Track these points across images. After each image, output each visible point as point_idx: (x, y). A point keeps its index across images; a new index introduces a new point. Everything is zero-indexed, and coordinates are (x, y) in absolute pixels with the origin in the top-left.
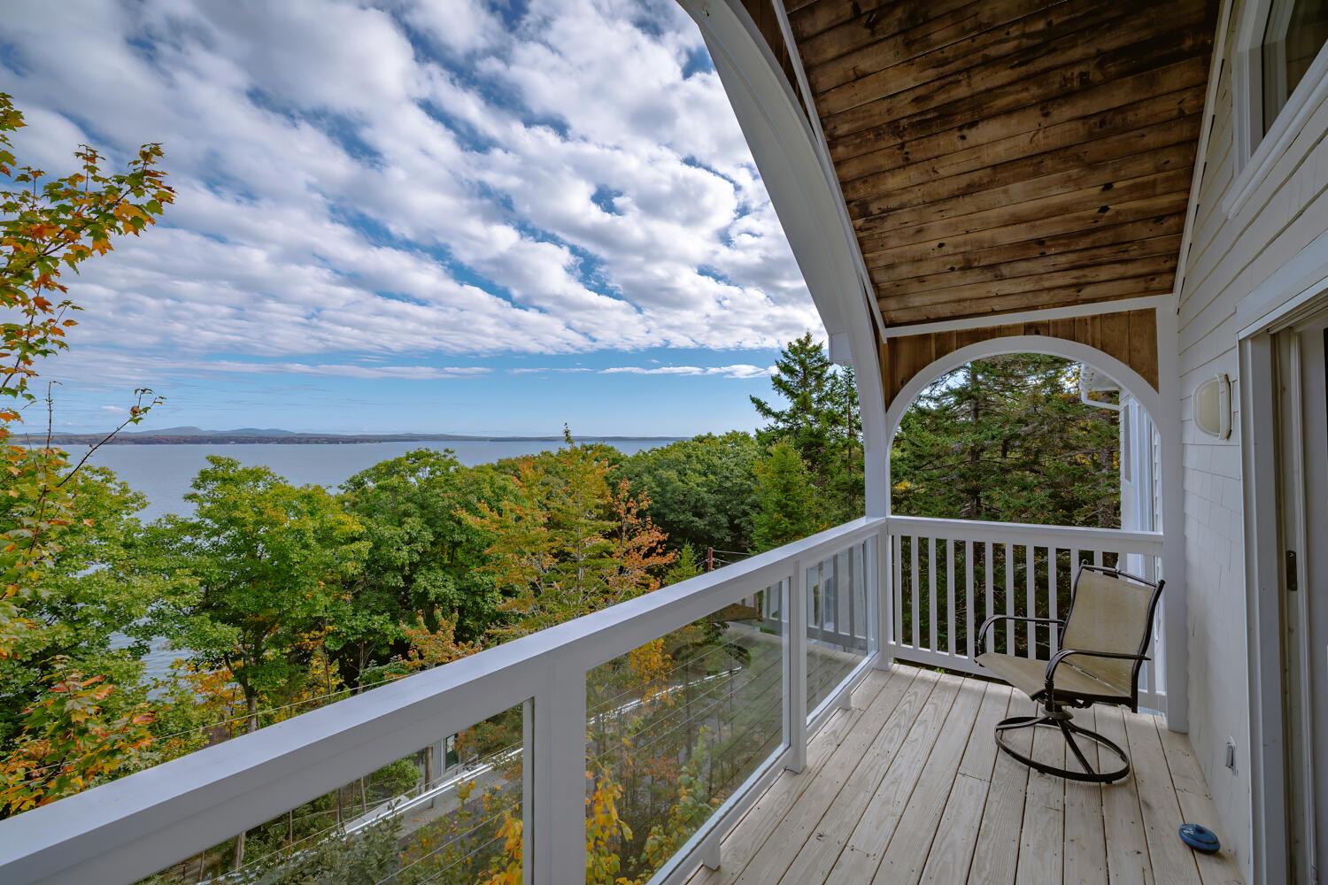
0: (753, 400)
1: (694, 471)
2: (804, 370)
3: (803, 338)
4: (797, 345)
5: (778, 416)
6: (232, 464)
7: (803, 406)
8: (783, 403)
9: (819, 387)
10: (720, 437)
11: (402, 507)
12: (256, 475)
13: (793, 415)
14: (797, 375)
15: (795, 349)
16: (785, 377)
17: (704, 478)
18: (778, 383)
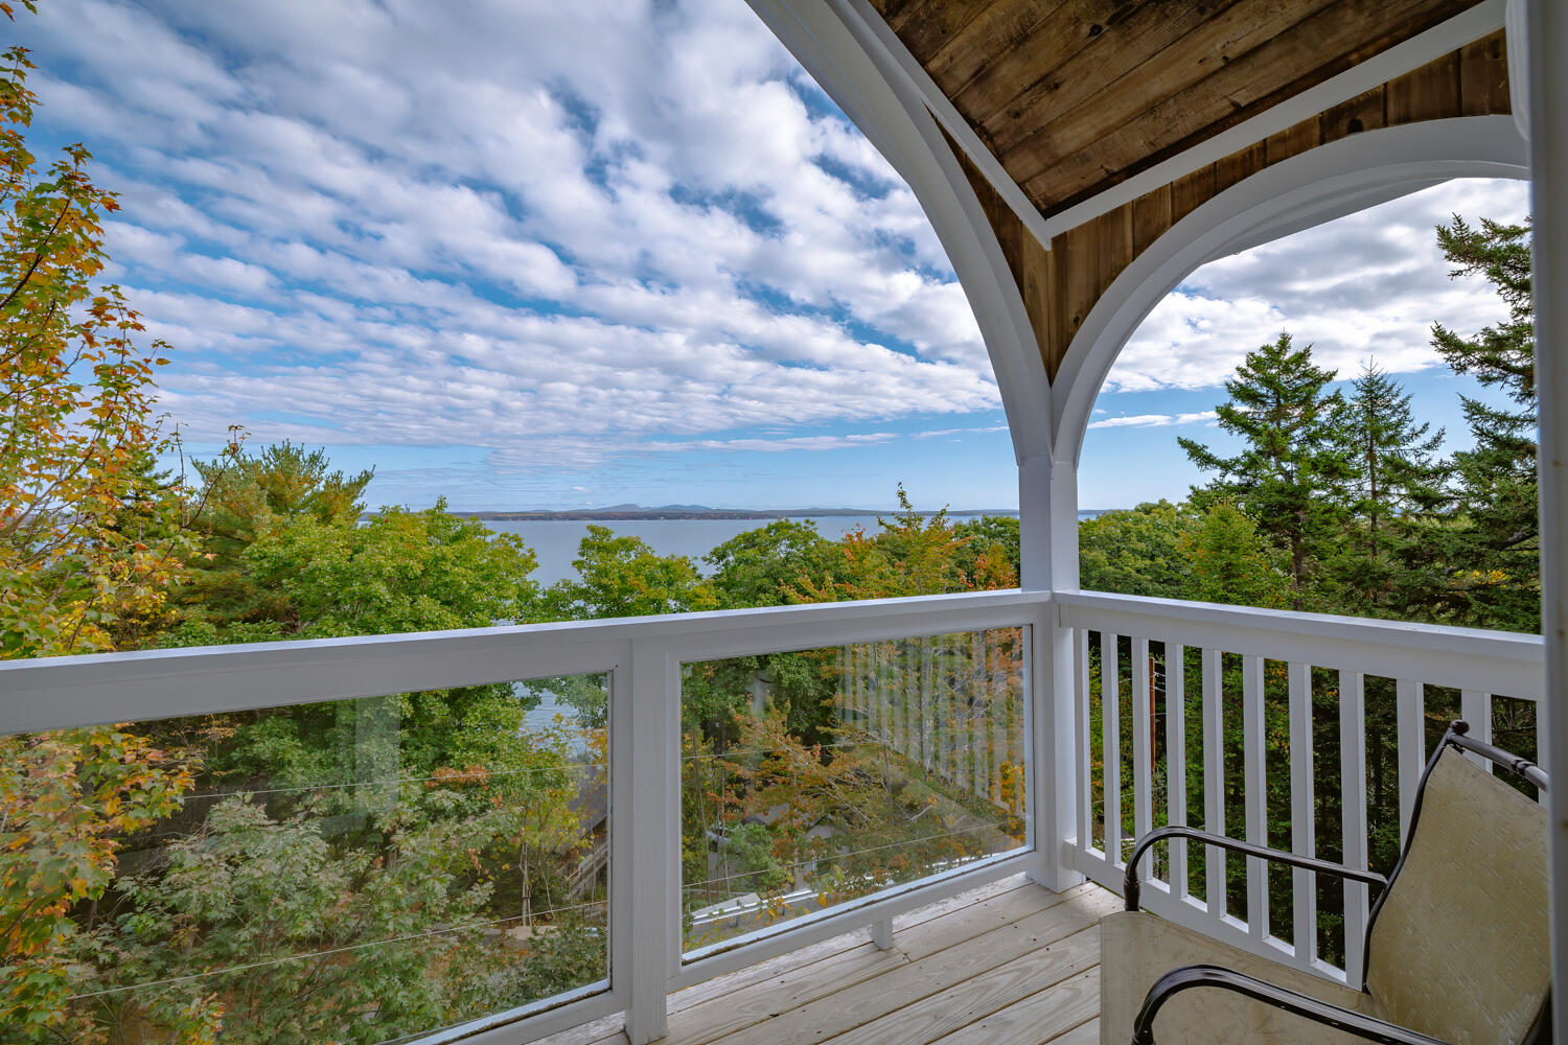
0: (1184, 444)
1: (1134, 551)
2: (1277, 392)
3: (1274, 344)
4: (1264, 356)
5: (1226, 467)
6: (607, 533)
7: (1273, 448)
8: (1236, 446)
9: (1307, 419)
10: (1179, 504)
11: (758, 582)
12: (626, 545)
13: (1252, 463)
14: (1263, 403)
15: (1259, 360)
16: (1241, 408)
17: (1148, 562)
18: (1227, 416)
